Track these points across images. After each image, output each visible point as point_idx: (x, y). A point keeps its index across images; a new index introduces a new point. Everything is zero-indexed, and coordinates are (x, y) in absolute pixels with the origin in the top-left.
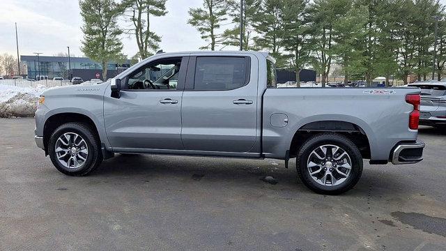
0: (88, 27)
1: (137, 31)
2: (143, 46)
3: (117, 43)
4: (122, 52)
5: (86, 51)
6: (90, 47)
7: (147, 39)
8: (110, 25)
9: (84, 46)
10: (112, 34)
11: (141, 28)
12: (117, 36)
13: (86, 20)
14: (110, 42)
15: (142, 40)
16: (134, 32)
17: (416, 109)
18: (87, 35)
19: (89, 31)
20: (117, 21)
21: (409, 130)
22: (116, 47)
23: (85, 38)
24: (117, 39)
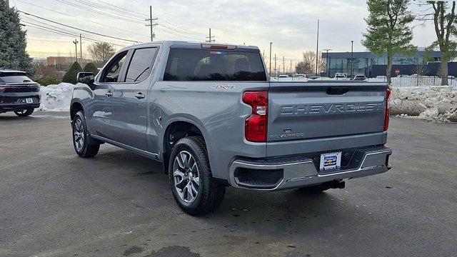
0: (373, 17)
1: (436, 15)
2: (443, 32)
3: (405, 32)
4: (411, 42)
5: (367, 45)
6: (372, 40)
7: (450, 24)
8: (399, 13)
9: (365, 39)
10: (401, 22)
11: (443, 12)
12: (407, 25)
13: (371, 10)
14: (399, 32)
15: (442, 26)
16: (433, 17)
17: (254, 112)
18: (371, 26)
19: (374, 22)
20: (407, 6)
21: (246, 141)
22: (404, 38)
23: (369, 29)
24: (406, 28)
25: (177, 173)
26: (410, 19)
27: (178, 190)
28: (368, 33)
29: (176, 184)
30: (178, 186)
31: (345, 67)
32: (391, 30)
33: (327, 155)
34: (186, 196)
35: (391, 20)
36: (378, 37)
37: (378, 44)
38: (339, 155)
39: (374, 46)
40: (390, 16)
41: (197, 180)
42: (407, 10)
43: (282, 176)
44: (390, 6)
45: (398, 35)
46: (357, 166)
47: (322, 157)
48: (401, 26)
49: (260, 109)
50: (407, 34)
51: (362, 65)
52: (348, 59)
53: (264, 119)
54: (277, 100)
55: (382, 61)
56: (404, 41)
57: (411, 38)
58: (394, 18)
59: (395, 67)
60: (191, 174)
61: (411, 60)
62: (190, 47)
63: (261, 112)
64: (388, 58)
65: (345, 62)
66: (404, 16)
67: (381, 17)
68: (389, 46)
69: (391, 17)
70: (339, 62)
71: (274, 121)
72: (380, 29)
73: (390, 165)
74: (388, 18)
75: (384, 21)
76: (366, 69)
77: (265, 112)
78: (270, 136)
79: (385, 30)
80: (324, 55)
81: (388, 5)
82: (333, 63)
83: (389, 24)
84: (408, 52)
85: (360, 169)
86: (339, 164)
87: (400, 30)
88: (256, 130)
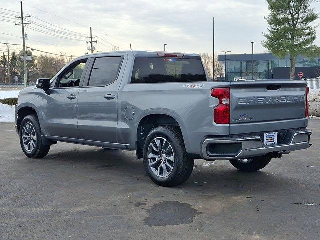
0: (274, 16)
3: (308, 31)
4: (315, 43)
5: (269, 46)
8: (301, 11)
9: (266, 40)
10: (304, 21)
12: (310, 24)
13: (272, 9)
14: (301, 32)
17: (221, 103)
18: (272, 26)
19: (275, 21)
20: (309, 4)
21: (215, 124)
22: (307, 38)
23: (270, 29)
24: (309, 28)
25: (151, 156)
26: (312, 18)
27: (153, 169)
28: (269, 34)
29: (150, 164)
30: (153, 166)
31: (244, 71)
32: (293, 30)
33: (268, 134)
34: (161, 173)
35: (293, 19)
36: (280, 38)
37: (280, 45)
38: (276, 135)
39: (276, 48)
40: (292, 14)
41: (172, 158)
42: (309, 8)
43: (241, 148)
44: (292, 4)
45: (300, 36)
46: (289, 142)
47: (265, 136)
48: (303, 26)
49: (225, 101)
50: (310, 34)
51: (262, 68)
52: (248, 62)
53: (228, 107)
54: (236, 94)
55: (284, 64)
56: (308, 42)
57: (314, 39)
58: (296, 17)
59: (298, 70)
60: (164, 155)
61: (315, 62)
62: (149, 56)
63: (226, 102)
64: (292, 60)
65: (244, 64)
66: (307, 15)
67: (282, 16)
68: (292, 47)
69: (293, 16)
70: (238, 66)
71: (235, 109)
72: (281, 29)
73: (311, 143)
74: (290, 17)
75: (286, 20)
76: (267, 72)
77: (228, 102)
78: (232, 120)
79: (286, 31)
80: (221, 58)
81: (289, 3)
82: (232, 67)
83: (291, 23)
84: (312, 54)
85: (291, 144)
86: (276, 141)
87: (302, 29)
88: (222, 116)
